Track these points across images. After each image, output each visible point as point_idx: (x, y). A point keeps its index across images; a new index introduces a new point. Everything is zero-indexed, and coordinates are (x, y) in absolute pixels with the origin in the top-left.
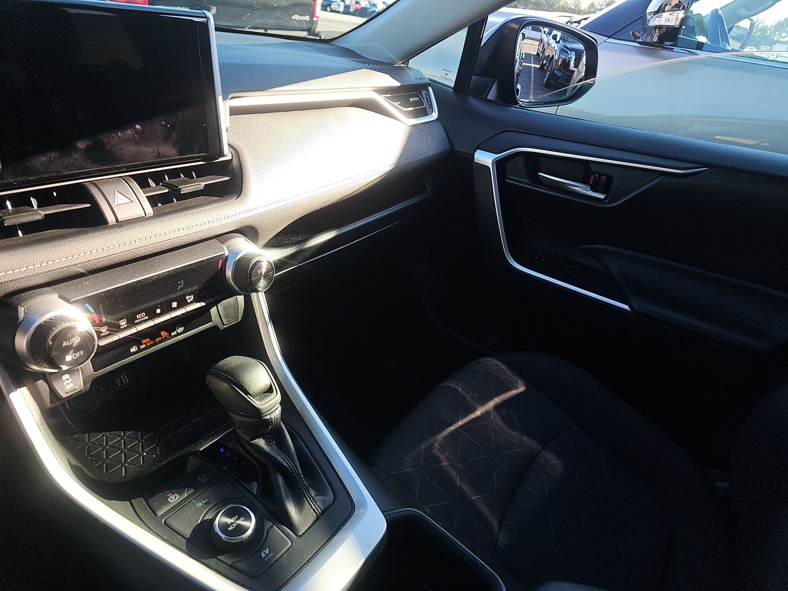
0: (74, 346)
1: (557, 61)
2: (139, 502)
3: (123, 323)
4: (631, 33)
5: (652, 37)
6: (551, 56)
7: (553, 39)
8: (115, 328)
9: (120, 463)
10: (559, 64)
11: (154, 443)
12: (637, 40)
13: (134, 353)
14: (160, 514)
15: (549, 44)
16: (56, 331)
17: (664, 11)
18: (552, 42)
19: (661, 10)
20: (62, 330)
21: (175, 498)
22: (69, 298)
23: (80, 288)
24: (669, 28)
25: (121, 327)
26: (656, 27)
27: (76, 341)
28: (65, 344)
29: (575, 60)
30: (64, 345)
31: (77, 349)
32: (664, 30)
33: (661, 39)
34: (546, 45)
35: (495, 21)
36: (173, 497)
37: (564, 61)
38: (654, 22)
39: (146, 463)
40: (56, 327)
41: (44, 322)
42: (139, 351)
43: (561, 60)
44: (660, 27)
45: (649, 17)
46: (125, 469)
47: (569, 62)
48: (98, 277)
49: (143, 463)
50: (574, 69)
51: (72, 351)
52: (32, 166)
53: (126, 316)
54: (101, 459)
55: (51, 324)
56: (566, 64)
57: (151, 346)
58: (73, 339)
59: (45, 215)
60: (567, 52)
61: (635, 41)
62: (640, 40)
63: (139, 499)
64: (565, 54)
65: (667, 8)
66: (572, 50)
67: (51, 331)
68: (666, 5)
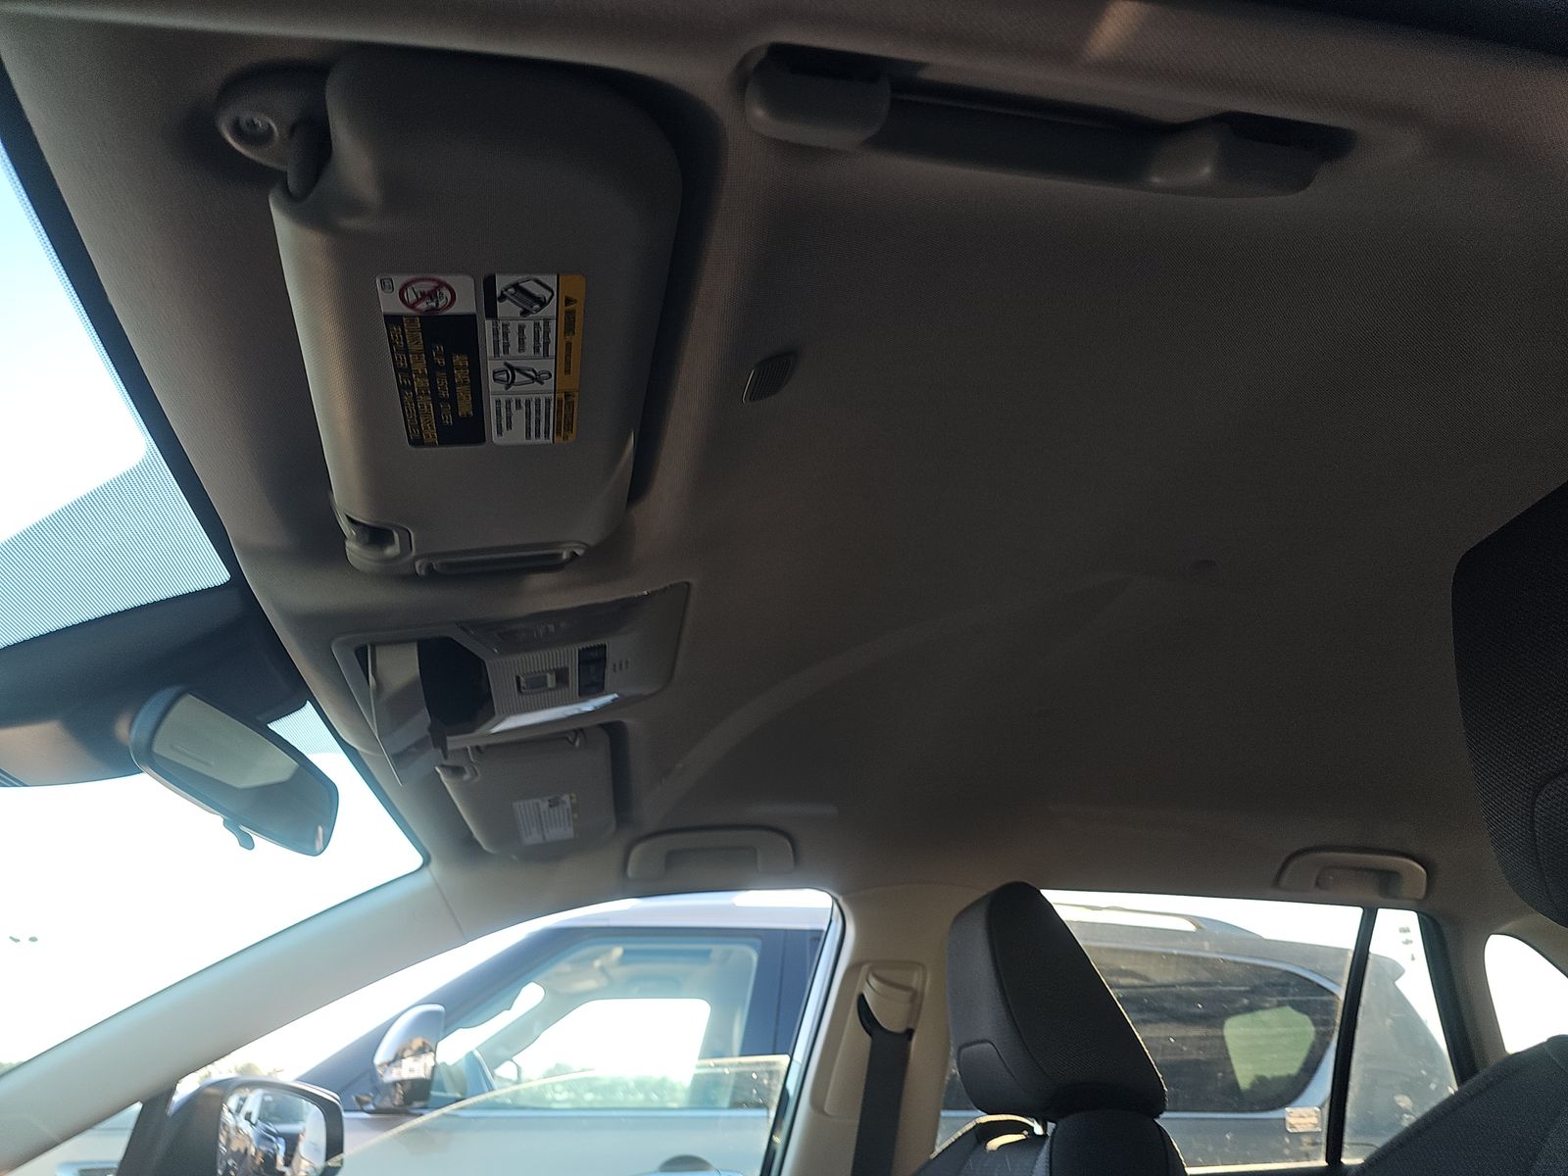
1: (254, 1158)
4: (354, 1098)
5: (392, 1098)
6: (242, 1151)
7: (246, 1119)
10: (258, 1162)
12: (365, 1108)
15: (238, 1129)
17: (403, 1058)
18: (244, 1125)
19: (398, 1058)
24: (414, 1082)
26: (394, 1084)
29: (286, 1153)
32: (408, 1086)
33: (408, 1099)
34: (233, 1132)
35: (186, 1088)
37: (266, 1157)
38: (393, 1075)
43: (260, 1154)
44: (402, 1082)
45: (380, 1071)
47: (275, 1156)
50: (285, 1169)
56: (269, 1160)
60: (272, 1141)
61: (363, 1111)
62: (371, 1107)
64: (268, 1143)
65: (408, 1053)
66: (278, 1135)
68: (404, 1050)
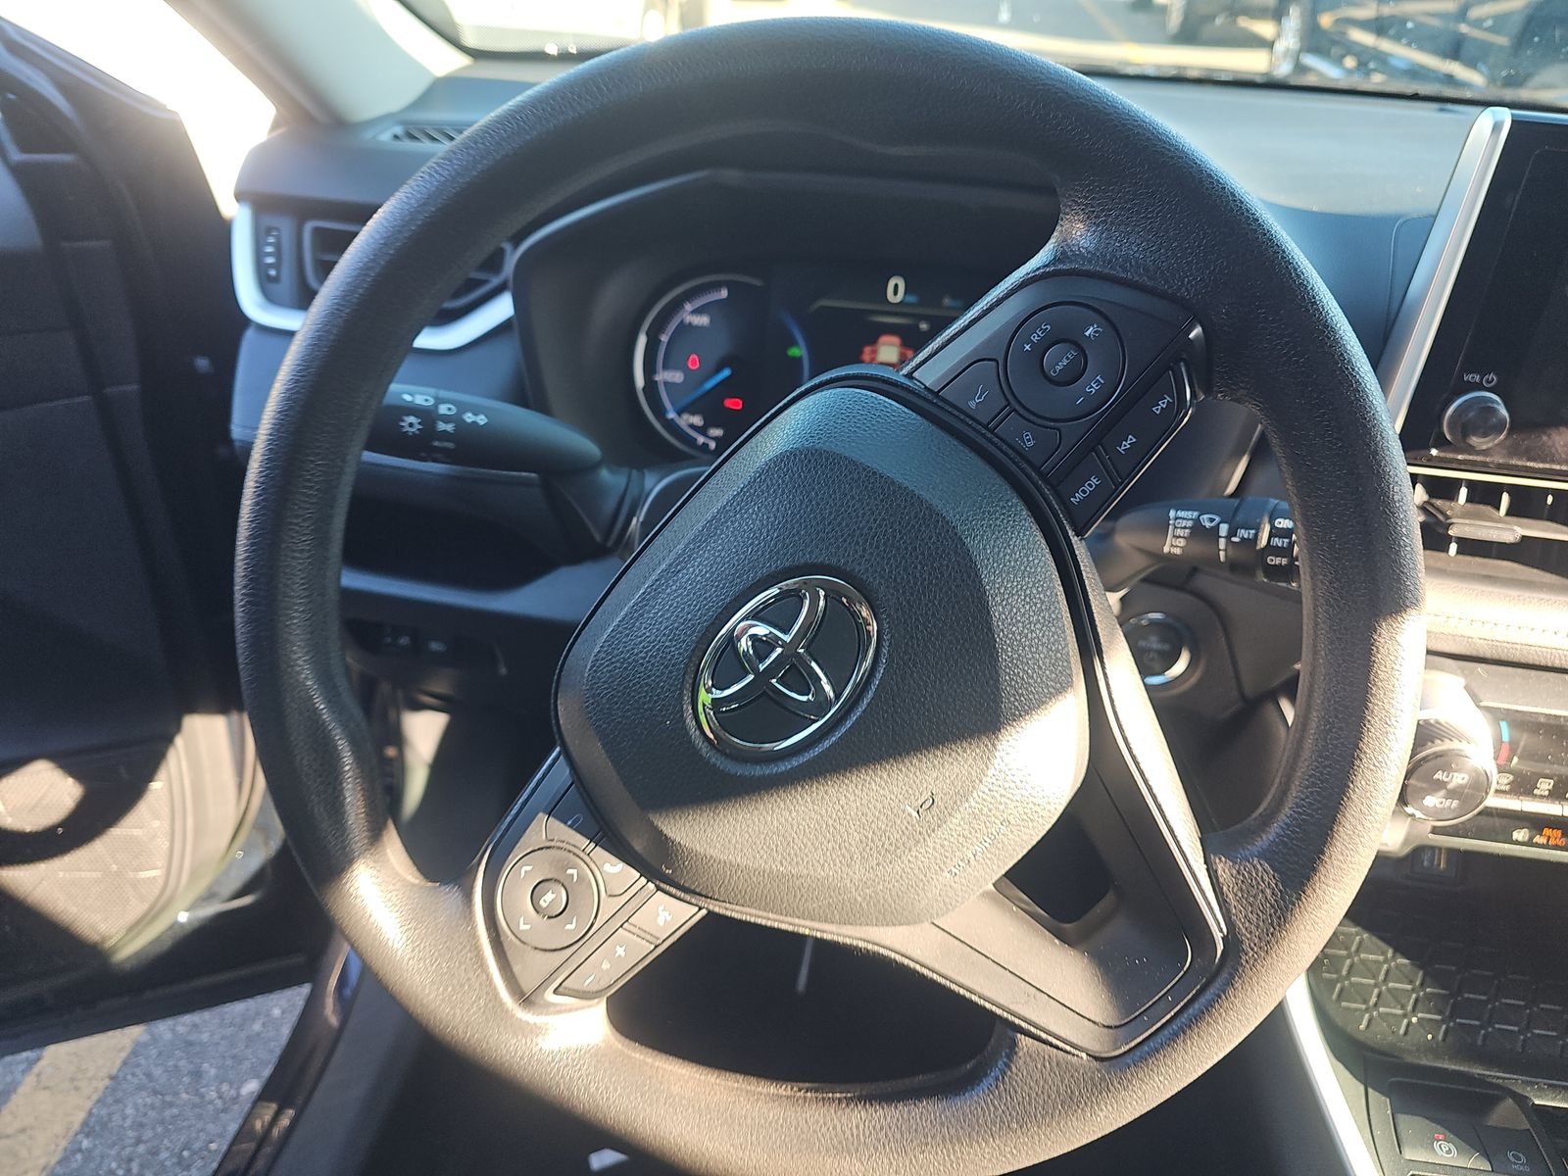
0: (1449, 787)
2: (1381, 1103)
3: (1545, 786)
8: (1523, 786)
9: (1365, 1002)
11: (1440, 1013)
13: (1517, 843)
14: (1408, 1154)
16: (1439, 747)
20: (1449, 750)
21: (1447, 1153)
22: (1482, 697)
23: (1506, 687)
25: (1536, 791)
27: (1458, 779)
28: (1439, 775)
30: (1436, 776)
31: (1452, 794)
36: (1445, 1146)
39: (1408, 1038)
40: (1433, 742)
41: (1425, 721)
42: (1530, 843)
46: (1370, 1021)
48: (1548, 680)
49: (1406, 1033)
51: (1443, 793)
52: (1550, 443)
53: (1560, 776)
54: (1338, 971)
55: (1434, 729)
57: (1556, 847)
58: (1455, 774)
59: (1523, 537)
63: (1383, 1098)
67: (1430, 744)
